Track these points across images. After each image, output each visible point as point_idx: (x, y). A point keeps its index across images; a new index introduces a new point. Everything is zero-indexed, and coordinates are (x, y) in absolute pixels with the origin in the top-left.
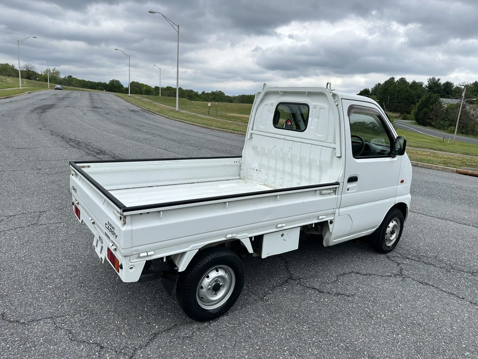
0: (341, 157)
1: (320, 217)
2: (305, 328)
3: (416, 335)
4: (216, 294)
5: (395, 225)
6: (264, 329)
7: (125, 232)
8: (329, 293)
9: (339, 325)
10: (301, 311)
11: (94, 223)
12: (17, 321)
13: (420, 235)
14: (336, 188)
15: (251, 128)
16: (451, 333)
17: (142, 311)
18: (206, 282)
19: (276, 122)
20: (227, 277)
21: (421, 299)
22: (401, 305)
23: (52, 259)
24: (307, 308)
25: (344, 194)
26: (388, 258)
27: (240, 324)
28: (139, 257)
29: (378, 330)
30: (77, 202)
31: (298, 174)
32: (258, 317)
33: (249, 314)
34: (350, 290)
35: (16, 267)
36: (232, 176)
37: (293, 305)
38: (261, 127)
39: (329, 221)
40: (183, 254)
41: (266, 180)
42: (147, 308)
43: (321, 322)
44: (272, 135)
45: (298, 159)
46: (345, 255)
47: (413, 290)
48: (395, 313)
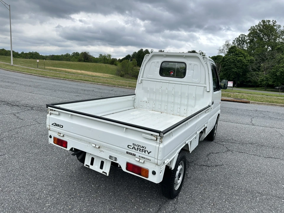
0: (209, 91)
8: (212, 166)
11: (99, 147)
15: (141, 77)
18: (177, 173)
21: (247, 160)
22: (244, 165)
25: (210, 111)
26: (216, 143)
28: (164, 164)
30: (62, 135)
31: (179, 102)
38: (150, 76)
41: (153, 108)
44: (160, 81)
45: (180, 94)
47: (240, 156)
48: (246, 169)
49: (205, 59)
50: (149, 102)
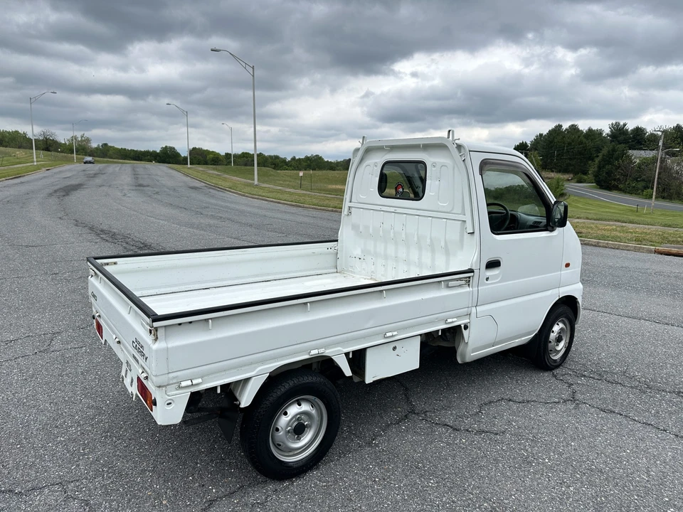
0: (473, 233)
1: (449, 320)
2: (432, 484)
3: (596, 486)
4: (299, 439)
5: (562, 329)
6: (372, 487)
7: (157, 351)
8: (467, 430)
9: (481, 476)
10: (427, 459)
11: (119, 342)
12: (10, 491)
13: (601, 342)
14: (469, 277)
15: (348, 200)
16: (648, 481)
17: (194, 468)
18: (283, 421)
19: (382, 189)
20: (314, 412)
21: (603, 433)
22: (573, 444)
23: (67, 399)
24: (436, 453)
25: (481, 286)
26: (555, 376)
27: (336, 482)
28: (179, 387)
29: (539, 481)
30: (97, 314)
31: (417, 260)
32: (363, 469)
33: (350, 467)
34: (499, 424)
35: (13, 413)
36: (325, 268)
37: (415, 451)
38: (363, 197)
39: (463, 326)
40: (247, 380)
41: (372, 272)
42: (201, 464)
43: (455, 473)
44: (378, 208)
45: (416, 239)
46: (491, 375)
47: (590, 421)
48: (564, 456)
49: (462, 150)
50: (364, 258)
